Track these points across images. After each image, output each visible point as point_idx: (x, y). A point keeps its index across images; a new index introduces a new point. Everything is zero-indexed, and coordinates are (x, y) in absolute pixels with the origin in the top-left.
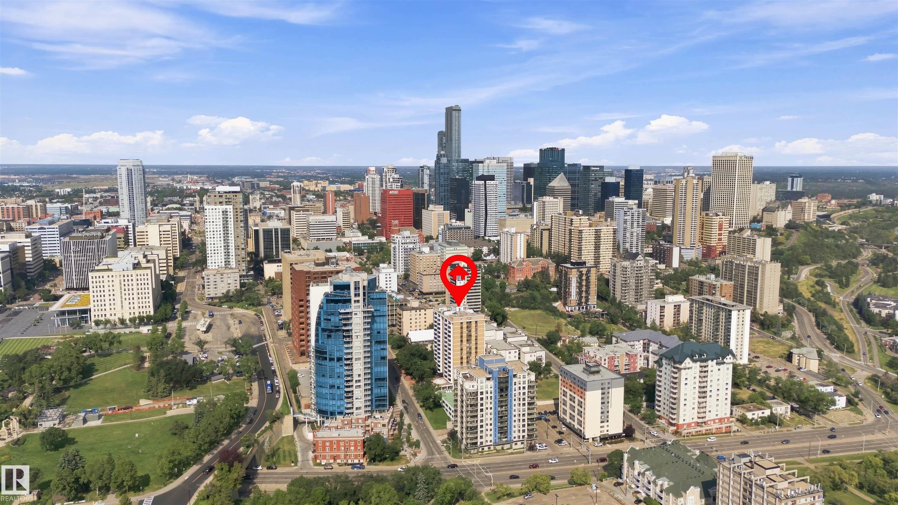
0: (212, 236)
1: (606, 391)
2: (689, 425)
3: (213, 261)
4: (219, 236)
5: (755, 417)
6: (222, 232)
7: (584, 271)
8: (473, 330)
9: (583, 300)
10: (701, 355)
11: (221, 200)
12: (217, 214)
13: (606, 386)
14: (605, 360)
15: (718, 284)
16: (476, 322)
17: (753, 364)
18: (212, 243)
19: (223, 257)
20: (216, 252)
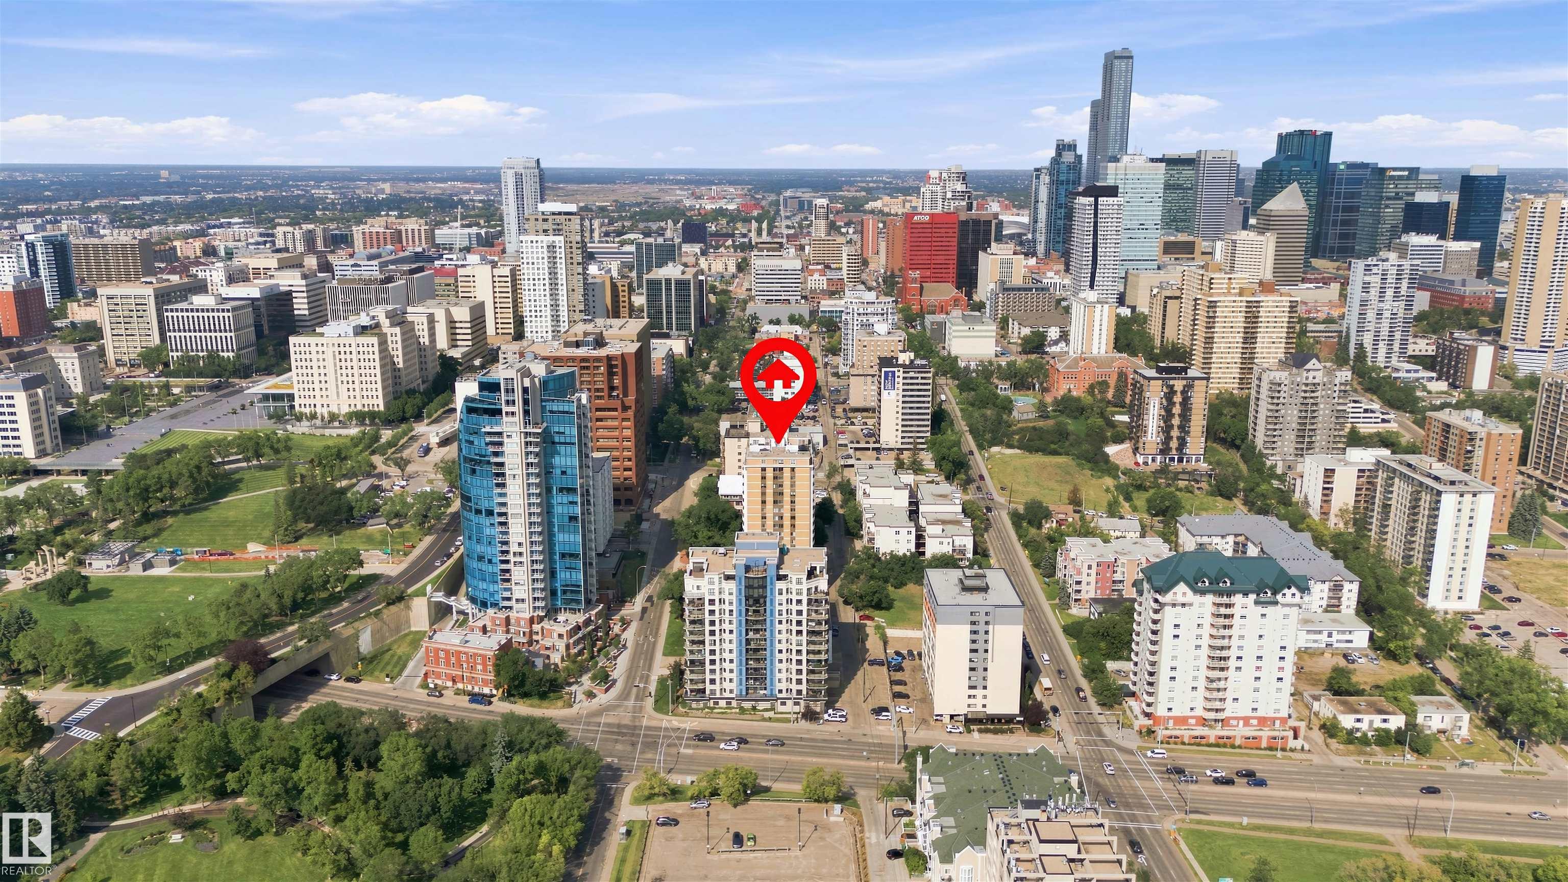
0: (532, 288)
1: (981, 628)
2: (1181, 721)
3: (534, 330)
4: (542, 288)
5: (1364, 726)
6: (547, 282)
7: (1179, 385)
8: (787, 483)
9: (1174, 444)
10: (1215, 581)
11: (546, 227)
12: (540, 250)
13: (982, 619)
14: (1090, 567)
15: (1482, 433)
16: (793, 469)
17: (1492, 613)
18: (532, 298)
19: (549, 323)
20: (538, 314)
